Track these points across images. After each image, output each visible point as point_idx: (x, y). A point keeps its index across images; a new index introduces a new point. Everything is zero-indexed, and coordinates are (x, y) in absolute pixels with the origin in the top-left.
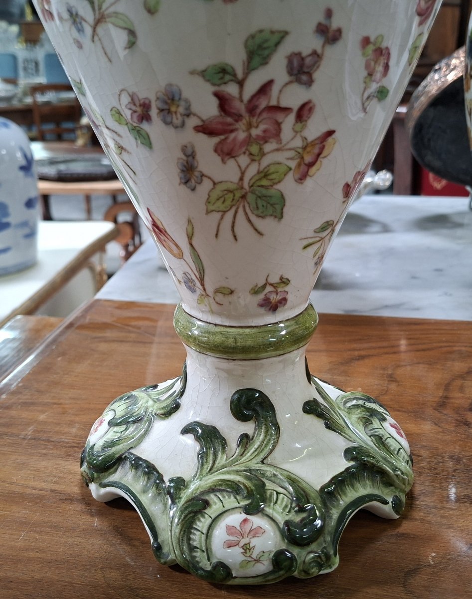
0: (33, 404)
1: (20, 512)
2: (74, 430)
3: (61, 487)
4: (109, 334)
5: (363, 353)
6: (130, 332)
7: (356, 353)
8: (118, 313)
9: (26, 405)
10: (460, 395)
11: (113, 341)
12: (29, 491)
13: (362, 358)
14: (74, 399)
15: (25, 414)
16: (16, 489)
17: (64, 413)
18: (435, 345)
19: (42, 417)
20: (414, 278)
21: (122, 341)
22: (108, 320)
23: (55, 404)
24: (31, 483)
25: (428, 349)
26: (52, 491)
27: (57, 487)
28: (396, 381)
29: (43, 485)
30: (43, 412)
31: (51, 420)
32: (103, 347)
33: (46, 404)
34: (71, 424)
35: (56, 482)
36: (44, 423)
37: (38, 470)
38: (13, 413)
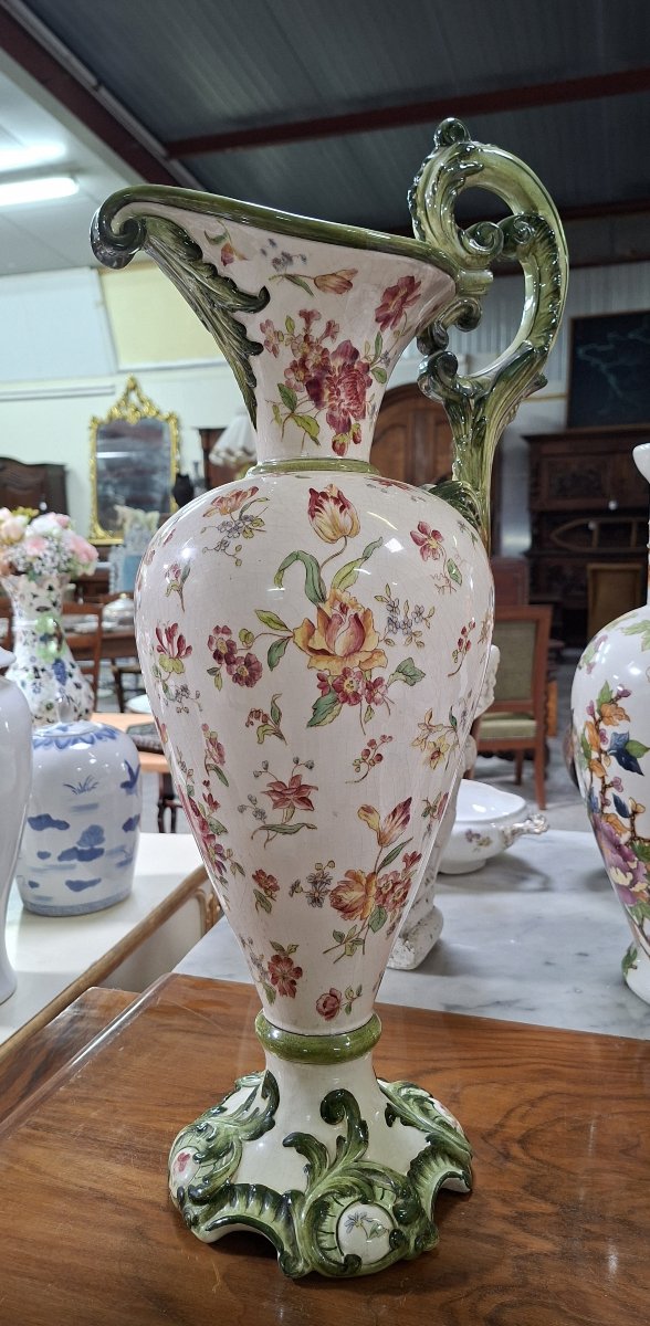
0: (87, 1099)
1: (60, 1205)
2: (120, 1131)
3: (98, 1186)
4: (177, 1021)
5: (438, 1065)
6: (199, 1020)
7: (431, 1065)
8: (192, 992)
9: (83, 1100)
10: (519, 1124)
11: (180, 1031)
12: (71, 1187)
13: (435, 1070)
14: (127, 1097)
15: (79, 1110)
16: (60, 1184)
17: (115, 1111)
18: (524, 1060)
19: (94, 1114)
20: (548, 963)
21: (188, 1031)
22: (180, 1003)
23: (107, 1100)
24: (73, 1180)
25: (512, 1065)
26: (90, 1189)
27: (95, 1186)
28: (458, 1102)
29: (85, 1183)
30: (95, 1109)
31: (101, 1118)
32: (167, 1037)
33: (99, 1101)
34: (118, 1124)
35: (95, 1182)
36: (95, 1120)
37: (82, 1169)
38: (68, 1107)
